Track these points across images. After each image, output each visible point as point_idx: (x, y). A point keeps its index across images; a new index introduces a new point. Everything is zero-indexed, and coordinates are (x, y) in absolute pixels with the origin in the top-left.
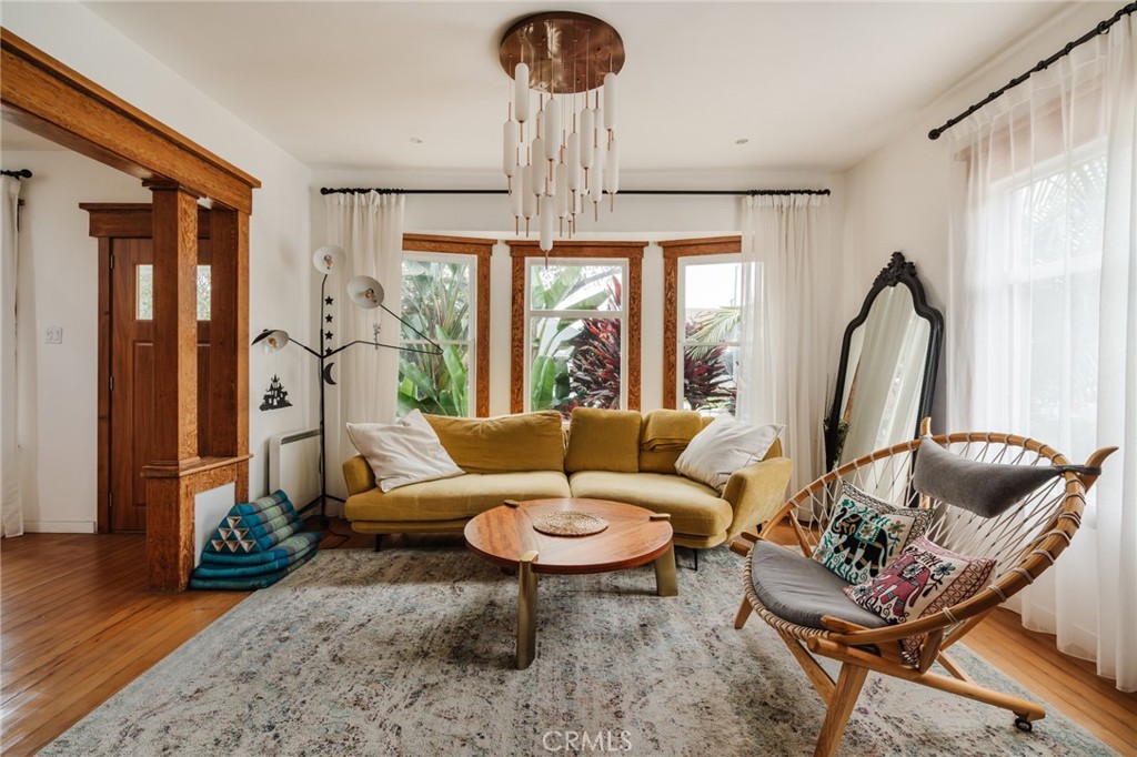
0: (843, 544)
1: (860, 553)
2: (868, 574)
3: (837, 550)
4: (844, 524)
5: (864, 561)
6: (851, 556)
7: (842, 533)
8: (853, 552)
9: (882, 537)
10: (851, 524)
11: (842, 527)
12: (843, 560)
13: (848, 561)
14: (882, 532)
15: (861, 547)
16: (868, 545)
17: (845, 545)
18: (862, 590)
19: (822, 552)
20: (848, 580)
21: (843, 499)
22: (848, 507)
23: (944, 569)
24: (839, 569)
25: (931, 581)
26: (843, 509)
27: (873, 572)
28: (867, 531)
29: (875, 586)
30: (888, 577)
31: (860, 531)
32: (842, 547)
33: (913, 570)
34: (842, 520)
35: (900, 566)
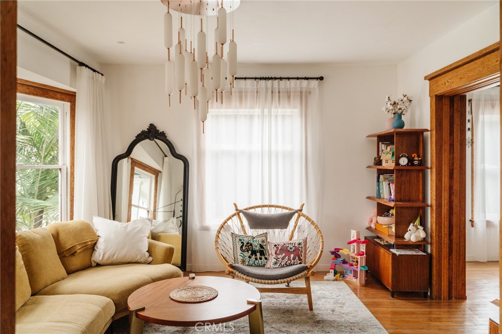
0: (251, 254)
1: (258, 254)
3: (250, 257)
5: (261, 257)
6: (256, 257)
7: (248, 251)
8: (256, 255)
9: (261, 246)
10: (248, 246)
11: (246, 249)
12: (254, 260)
13: (256, 259)
14: (260, 244)
15: (258, 252)
16: (260, 251)
18: (276, 263)
19: (243, 262)
20: (260, 266)
21: (238, 239)
22: (243, 241)
23: (300, 244)
24: (254, 264)
25: (300, 248)
26: (242, 243)
27: (266, 259)
28: (256, 246)
29: (283, 259)
30: (284, 254)
31: (254, 247)
32: (251, 256)
33: (291, 248)
34: (244, 247)
35: (283, 250)
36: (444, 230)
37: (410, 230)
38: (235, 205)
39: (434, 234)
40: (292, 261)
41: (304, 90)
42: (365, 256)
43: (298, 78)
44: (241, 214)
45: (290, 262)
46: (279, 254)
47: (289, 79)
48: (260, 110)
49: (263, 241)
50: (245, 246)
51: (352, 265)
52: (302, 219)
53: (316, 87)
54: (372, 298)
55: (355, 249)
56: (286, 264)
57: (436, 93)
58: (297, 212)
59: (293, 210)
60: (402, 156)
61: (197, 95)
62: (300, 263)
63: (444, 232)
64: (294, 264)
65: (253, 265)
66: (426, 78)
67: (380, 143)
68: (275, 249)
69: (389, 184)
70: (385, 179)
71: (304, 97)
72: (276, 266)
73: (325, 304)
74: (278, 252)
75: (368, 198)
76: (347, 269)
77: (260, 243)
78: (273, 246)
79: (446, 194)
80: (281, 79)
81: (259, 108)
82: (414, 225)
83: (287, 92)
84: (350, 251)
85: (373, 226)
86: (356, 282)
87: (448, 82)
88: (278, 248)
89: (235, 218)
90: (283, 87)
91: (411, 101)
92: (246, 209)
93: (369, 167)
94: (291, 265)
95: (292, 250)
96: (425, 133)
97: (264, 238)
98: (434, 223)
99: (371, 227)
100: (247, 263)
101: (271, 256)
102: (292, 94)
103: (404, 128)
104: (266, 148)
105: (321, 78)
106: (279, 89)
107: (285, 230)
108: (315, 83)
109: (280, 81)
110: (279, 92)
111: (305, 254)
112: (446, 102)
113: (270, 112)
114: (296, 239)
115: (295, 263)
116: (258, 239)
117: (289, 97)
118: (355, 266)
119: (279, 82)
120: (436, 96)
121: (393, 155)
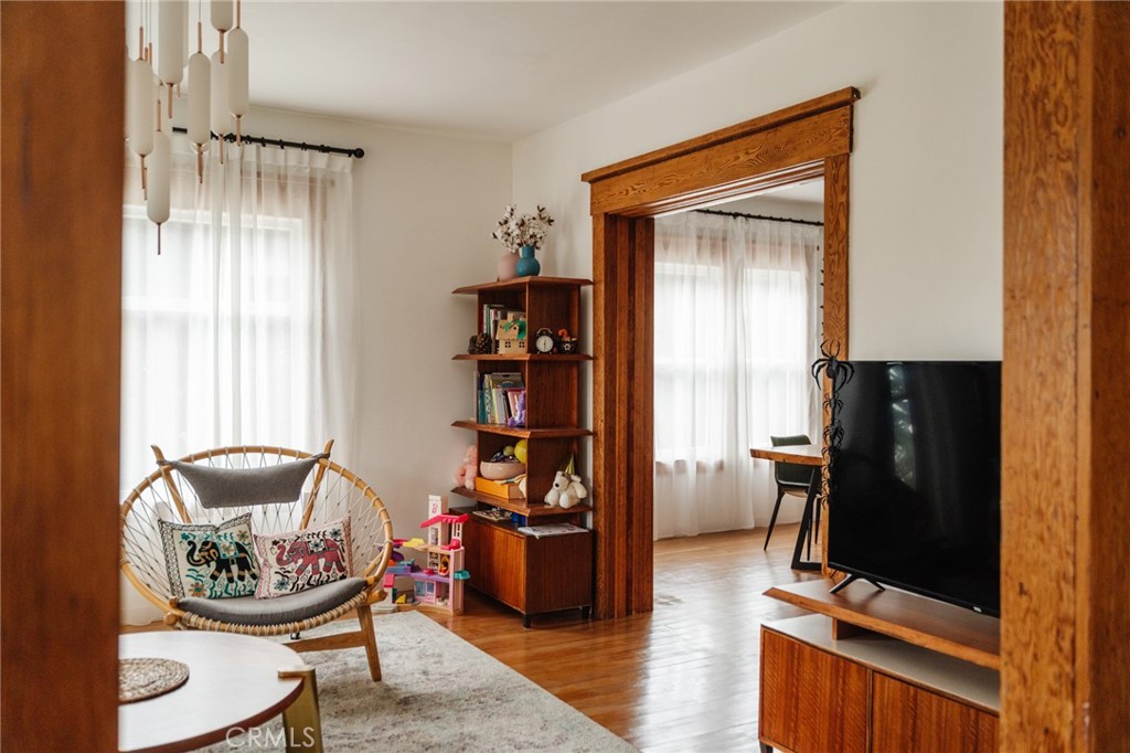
0: (217, 569)
1: (235, 568)
2: (251, 580)
3: (214, 577)
4: (202, 554)
5: (241, 573)
6: (230, 575)
7: (208, 563)
8: (229, 571)
9: (240, 548)
10: (208, 550)
11: (204, 557)
12: (226, 582)
13: (231, 580)
14: (237, 544)
15: (233, 563)
16: (237, 559)
17: (219, 569)
18: (282, 584)
19: (198, 590)
20: (240, 596)
21: (178, 535)
22: (191, 539)
23: (336, 533)
24: (226, 592)
25: (338, 543)
26: (190, 543)
27: (254, 577)
28: (227, 549)
29: (300, 571)
30: (300, 561)
31: (222, 552)
32: (216, 574)
33: (317, 545)
34: (197, 553)
35: (296, 550)
36: (620, 480)
37: (557, 485)
38: (157, 450)
39: (602, 490)
40: (324, 574)
41: (319, 176)
42: (462, 548)
43: (304, 146)
44: (174, 473)
45: (318, 576)
46: (288, 562)
47: (282, 144)
48: (209, 214)
49: (243, 536)
50: (200, 551)
51: (432, 572)
52: (330, 475)
53: (348, 170)
54: (490, 635)
55: (439, 537)
56: (308, 583)
57: (607, 210)
58: (317, 460)
59: (308, 455)
60: (541, 334)
61: (150, 152)
62: (343, 577)
63: (619, 483)
64: (327, 582)
65: (224, 595)
66: (584, 177)
67: (485, 306)
68: (276, 550)
69: (505, 394)
70: (496, 383)
71: (318, 191)
72: (284, 591)
73: (400, 662)
74: (285, 558)
75: (457, 424)
76: (422, 583)
77: (237, 539)
78: (269, 544)
79: (622, 409)
80: (263, 142)
81: (207, 208)
82: (563, 475)
83: (279, 177)
84: (426, 541)
85: (469, 484)
86: (448, 607)
87: (634, 189)
88: (282, 548)
89: (160, 484)
90: (268, 162)
91: (552, 221)
92: (188, 460)
93: (457, 357)
94: (320, 584)
95: (321, 549)
96: (582, 288)
97: (244, 528)
98: (603, 468)
99: (464, 487)
100: (208, 593)
101: (265, 569)
102: (290, 183)
103: (540, 275)
104: (226, 309)
105: (359, 153)
106: (259, 166)
107: (292, 504)
108: (344, 162)
109: (262, 148)
110: (259, 174)
111: (350, 555)
112: (623, 228)
113: (236, 221)
114: (326, 522)
115: (331, 579)
116: (228, 531)
117: (283, 188)
118: (442, 574)
119: (258, 148)
120: (606, 214)
121: (521, 330)
